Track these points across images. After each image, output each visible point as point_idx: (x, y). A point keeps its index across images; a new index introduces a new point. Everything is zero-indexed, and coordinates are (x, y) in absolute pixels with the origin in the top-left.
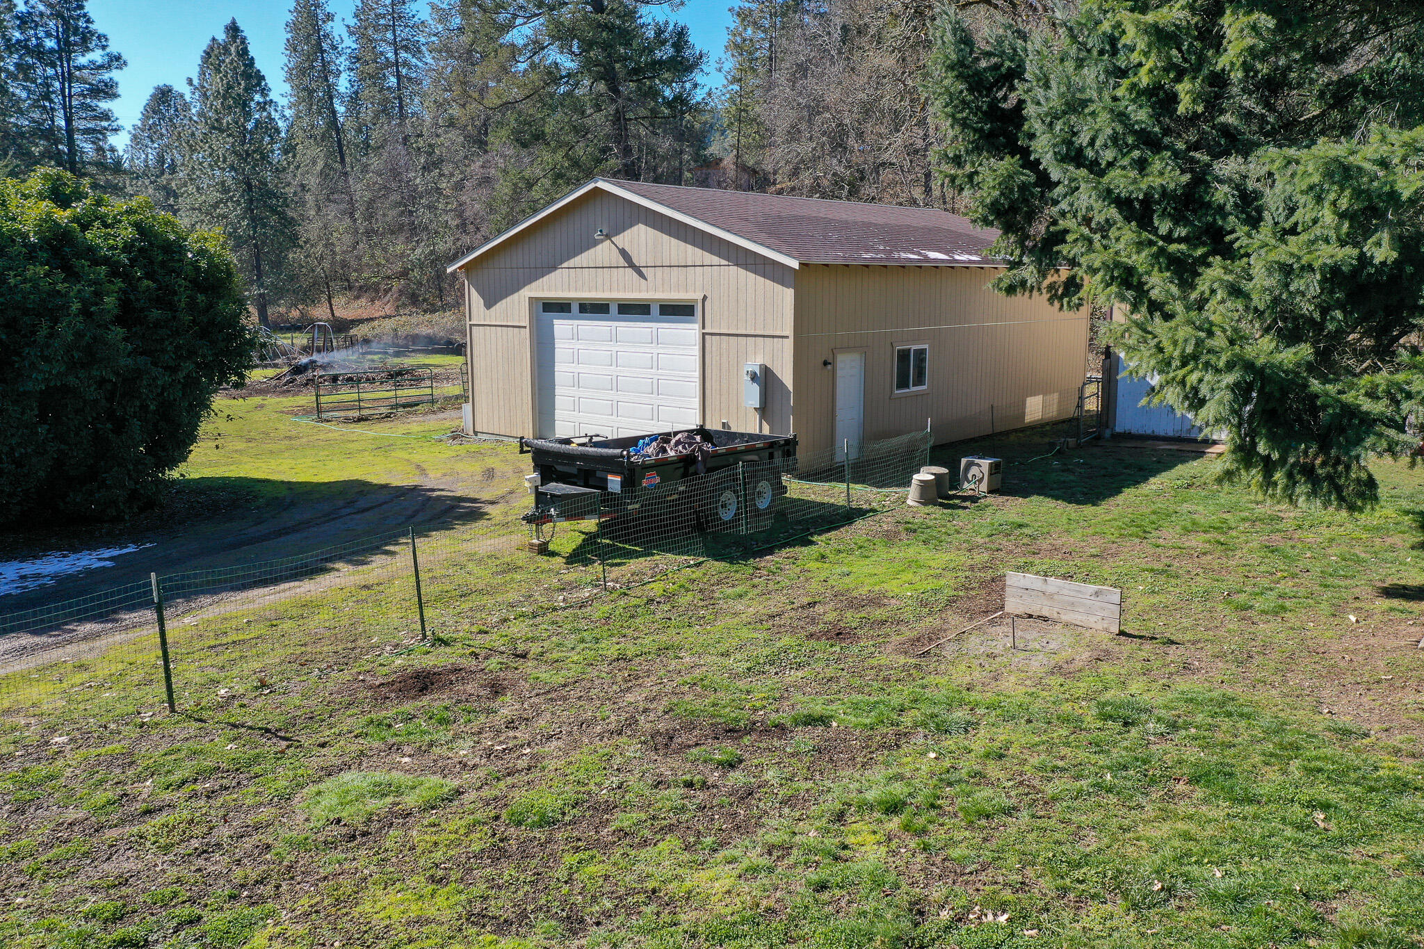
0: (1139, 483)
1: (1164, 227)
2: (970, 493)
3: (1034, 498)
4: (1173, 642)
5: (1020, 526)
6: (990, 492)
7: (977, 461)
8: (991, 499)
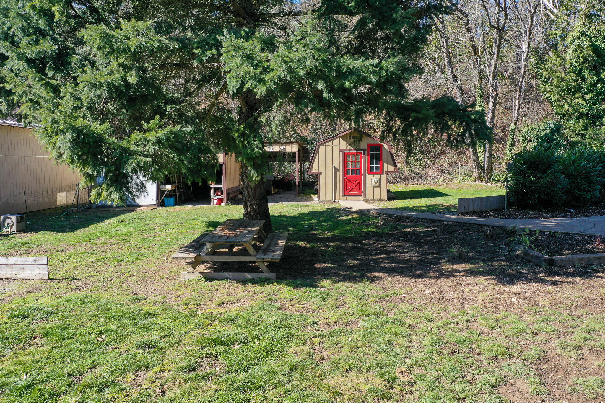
0: (99, 222)
1: (50, 73)
2: (6, 233)
3: (42, 232)
4: (76, 279)
5: (26, 243)
6: (18, 231)
7: (9, 216)
8: (17, 235)
